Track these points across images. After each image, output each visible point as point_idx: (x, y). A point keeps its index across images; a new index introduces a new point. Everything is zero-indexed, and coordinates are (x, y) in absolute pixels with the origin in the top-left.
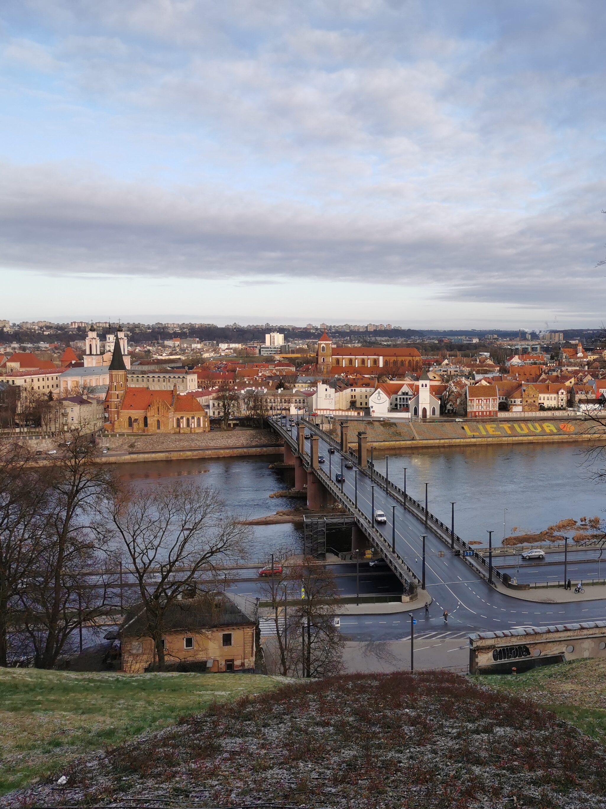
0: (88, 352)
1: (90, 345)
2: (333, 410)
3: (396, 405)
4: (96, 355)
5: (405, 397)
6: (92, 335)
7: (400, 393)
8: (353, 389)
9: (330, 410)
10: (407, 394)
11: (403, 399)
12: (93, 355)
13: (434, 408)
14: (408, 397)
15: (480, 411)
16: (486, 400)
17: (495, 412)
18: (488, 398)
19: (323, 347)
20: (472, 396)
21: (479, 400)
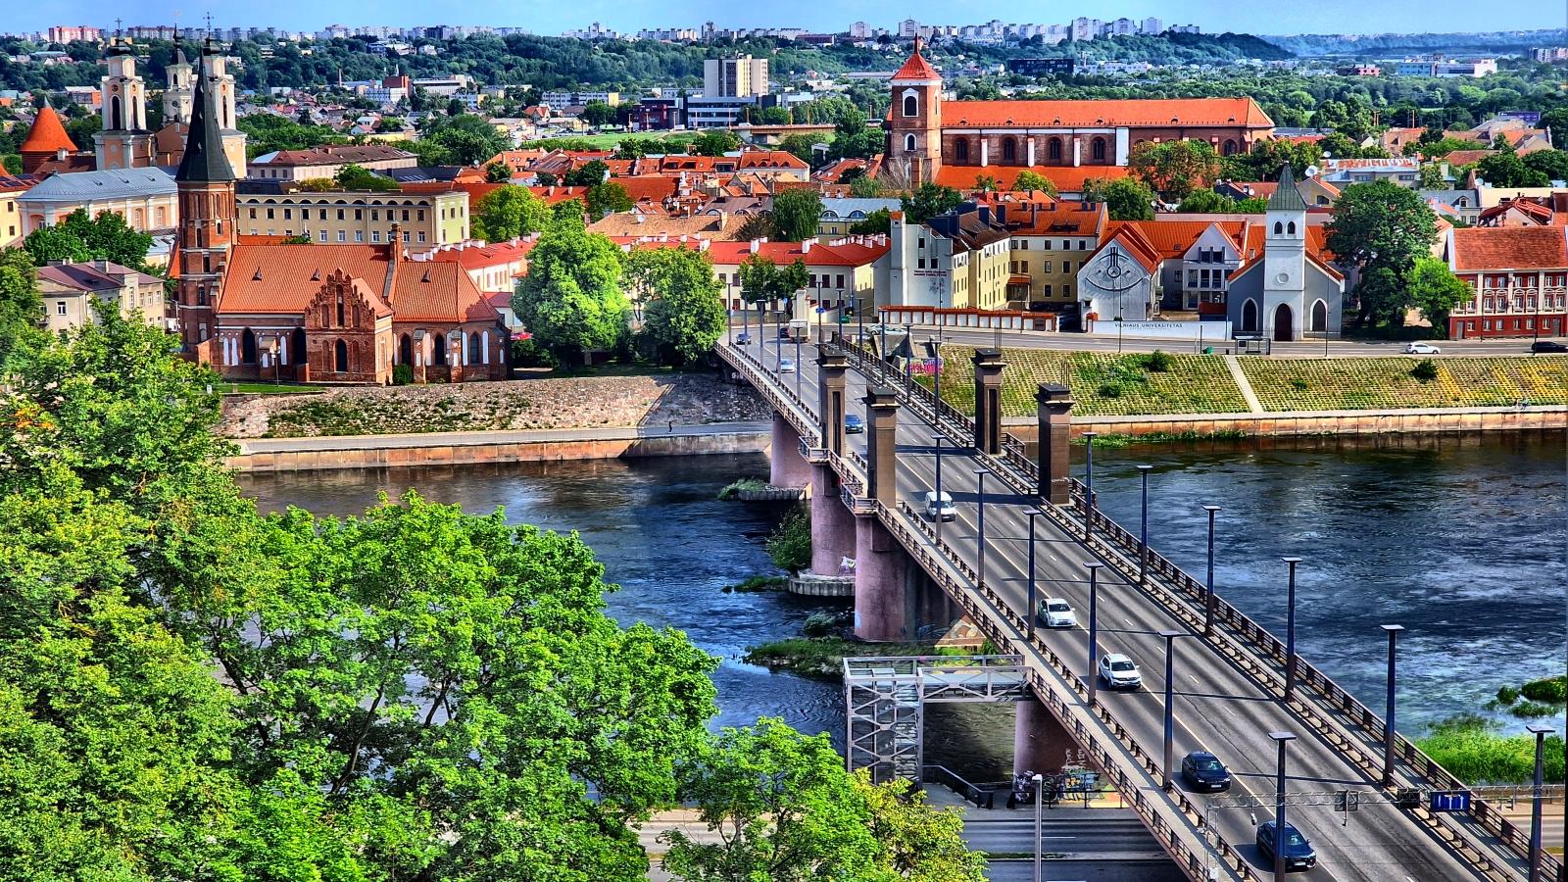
3: (1177, 296)
7: (1192, 253)
8: (1020, 240)
10: (1219, 257)
11: (1205, 273)
13: (1319, 308)
14: (1222, 268)
15: (1499, 318)
16: (1524, 277)
17: (1556, 322)
18: (1531, 269)
19: (911, 100)
20: (1469, 265)
21: (1495, 276)
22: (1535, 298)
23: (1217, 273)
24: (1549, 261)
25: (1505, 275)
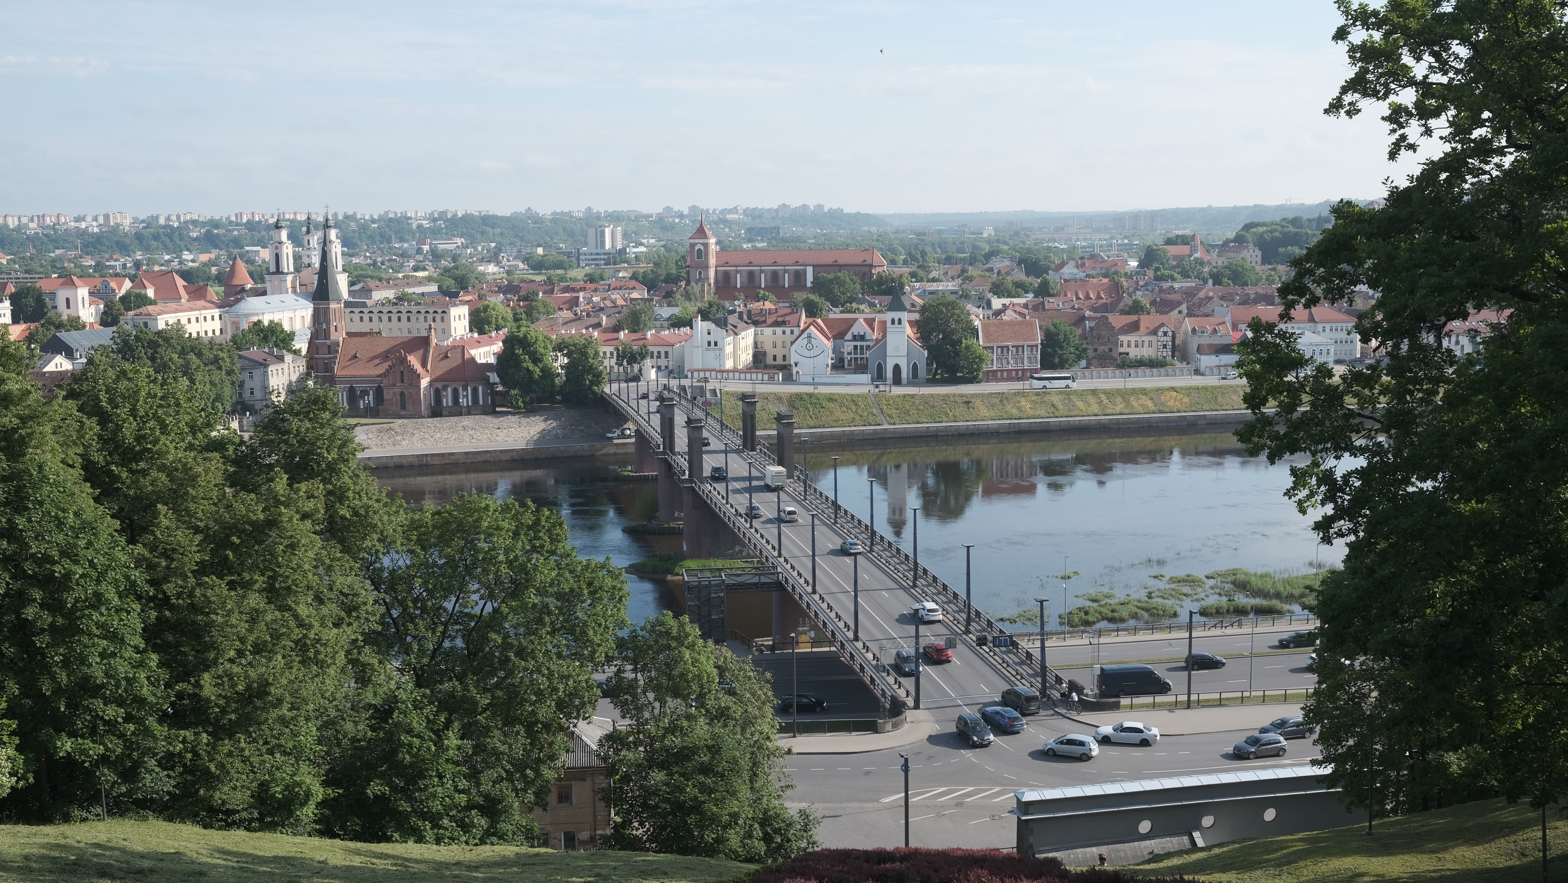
3: (842, 360)
5: (859, 344)
7: (849, 336)
8: (759, 329)
10: (863, 338)
11: (856, 347)
13: (915, 366)
14: (865, 344)
15: (1005, 370)
16: (1017, 347)
17: (1034, 371)
18: (1021, 343)
19: (699, 250)
20: (990, 341)
21: (1002, 348)
23: (862, 347)
24: (1028, 339)
25: (1008, 347)
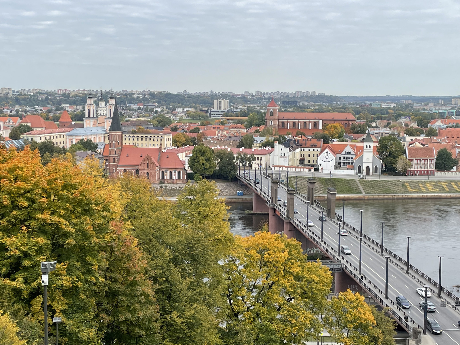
0: (87, 116)
1: (89, 110)
2: (288, 167)
3: (340, 163)
4: (93, 118)
5: (348, 156)
6: (91, 101)
7: (343, 153)
8: (303, 148)
9: (285, 167)
10: (350, 153)
11: (347, 158)
12: (91, 118)
13: (376, 167)
14: (351, 156)
15: (419, 170)
16: (424, 160)
17: (432, 171)
18: (426, 158)
19: (271, 112)
20: (412, 157)
21: (417, 160)
22: (427, 165)
23: (349, 158)
24: (430, 156)
25: (420, 160)
